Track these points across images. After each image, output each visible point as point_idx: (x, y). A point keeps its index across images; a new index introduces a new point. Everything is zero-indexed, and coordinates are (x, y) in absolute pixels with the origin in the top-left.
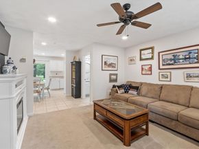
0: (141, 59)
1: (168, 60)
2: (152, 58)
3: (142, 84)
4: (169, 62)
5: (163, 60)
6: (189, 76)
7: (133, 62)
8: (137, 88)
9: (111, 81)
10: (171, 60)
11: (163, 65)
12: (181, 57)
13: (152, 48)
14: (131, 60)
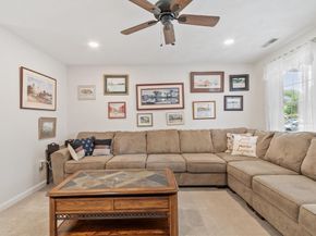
0: (106, 92)
1: (149, 97)
2: (126, 92)
3: (114, 134)
4: (149, 100)
5: (143, 97)
6: (172, 118)
7: (89, 96)
8: (108, 143)
9: (43, 135)
10: (152, 98)
11: (143, 104)
12: (163, 95)
13: (126, 77)
14: (85, 92)
